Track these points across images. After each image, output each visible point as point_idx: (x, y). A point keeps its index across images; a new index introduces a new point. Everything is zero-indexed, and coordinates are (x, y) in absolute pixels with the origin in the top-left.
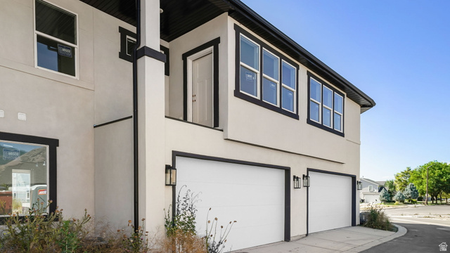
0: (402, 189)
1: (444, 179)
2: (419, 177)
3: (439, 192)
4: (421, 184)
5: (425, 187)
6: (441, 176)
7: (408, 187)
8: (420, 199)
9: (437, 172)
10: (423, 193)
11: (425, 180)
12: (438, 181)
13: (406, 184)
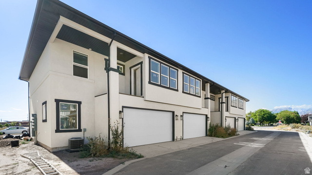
0: (248, 120)
1: (265, 116)
2: (255, 115)
3: (263, 121)
4: (256, 118)
5: (258, 119)
6: (264, 115)
7: (251, 119)
8: (255, 124)
9: (263, 113)
10: (257, 122)
11: (258, 116)
12: (263, 117)
13: (250, 118)
